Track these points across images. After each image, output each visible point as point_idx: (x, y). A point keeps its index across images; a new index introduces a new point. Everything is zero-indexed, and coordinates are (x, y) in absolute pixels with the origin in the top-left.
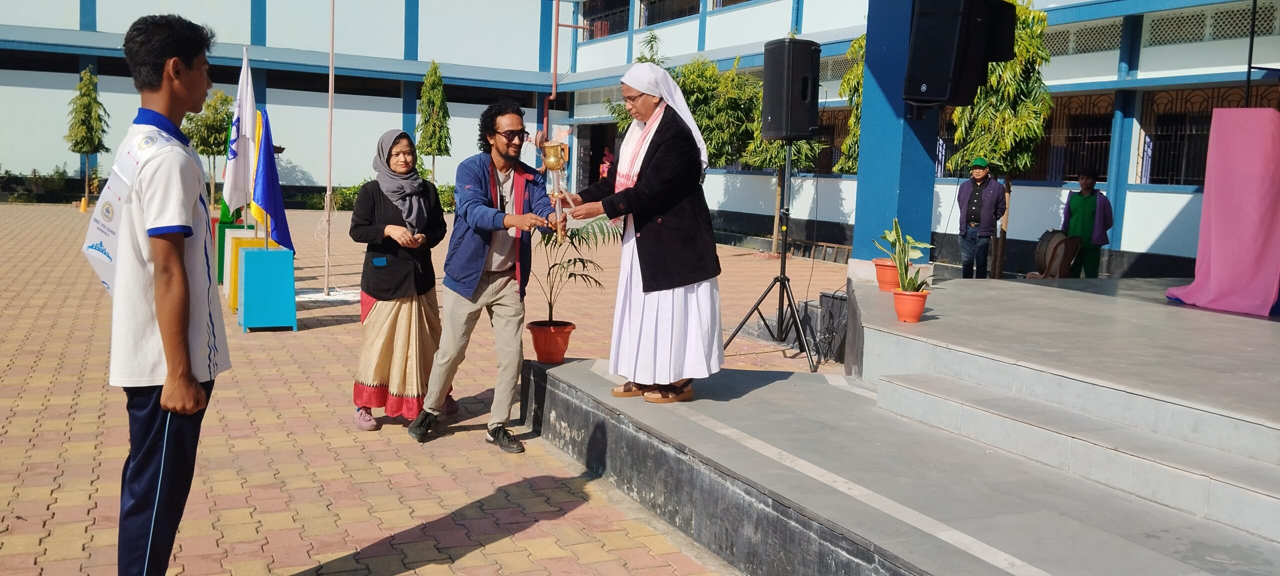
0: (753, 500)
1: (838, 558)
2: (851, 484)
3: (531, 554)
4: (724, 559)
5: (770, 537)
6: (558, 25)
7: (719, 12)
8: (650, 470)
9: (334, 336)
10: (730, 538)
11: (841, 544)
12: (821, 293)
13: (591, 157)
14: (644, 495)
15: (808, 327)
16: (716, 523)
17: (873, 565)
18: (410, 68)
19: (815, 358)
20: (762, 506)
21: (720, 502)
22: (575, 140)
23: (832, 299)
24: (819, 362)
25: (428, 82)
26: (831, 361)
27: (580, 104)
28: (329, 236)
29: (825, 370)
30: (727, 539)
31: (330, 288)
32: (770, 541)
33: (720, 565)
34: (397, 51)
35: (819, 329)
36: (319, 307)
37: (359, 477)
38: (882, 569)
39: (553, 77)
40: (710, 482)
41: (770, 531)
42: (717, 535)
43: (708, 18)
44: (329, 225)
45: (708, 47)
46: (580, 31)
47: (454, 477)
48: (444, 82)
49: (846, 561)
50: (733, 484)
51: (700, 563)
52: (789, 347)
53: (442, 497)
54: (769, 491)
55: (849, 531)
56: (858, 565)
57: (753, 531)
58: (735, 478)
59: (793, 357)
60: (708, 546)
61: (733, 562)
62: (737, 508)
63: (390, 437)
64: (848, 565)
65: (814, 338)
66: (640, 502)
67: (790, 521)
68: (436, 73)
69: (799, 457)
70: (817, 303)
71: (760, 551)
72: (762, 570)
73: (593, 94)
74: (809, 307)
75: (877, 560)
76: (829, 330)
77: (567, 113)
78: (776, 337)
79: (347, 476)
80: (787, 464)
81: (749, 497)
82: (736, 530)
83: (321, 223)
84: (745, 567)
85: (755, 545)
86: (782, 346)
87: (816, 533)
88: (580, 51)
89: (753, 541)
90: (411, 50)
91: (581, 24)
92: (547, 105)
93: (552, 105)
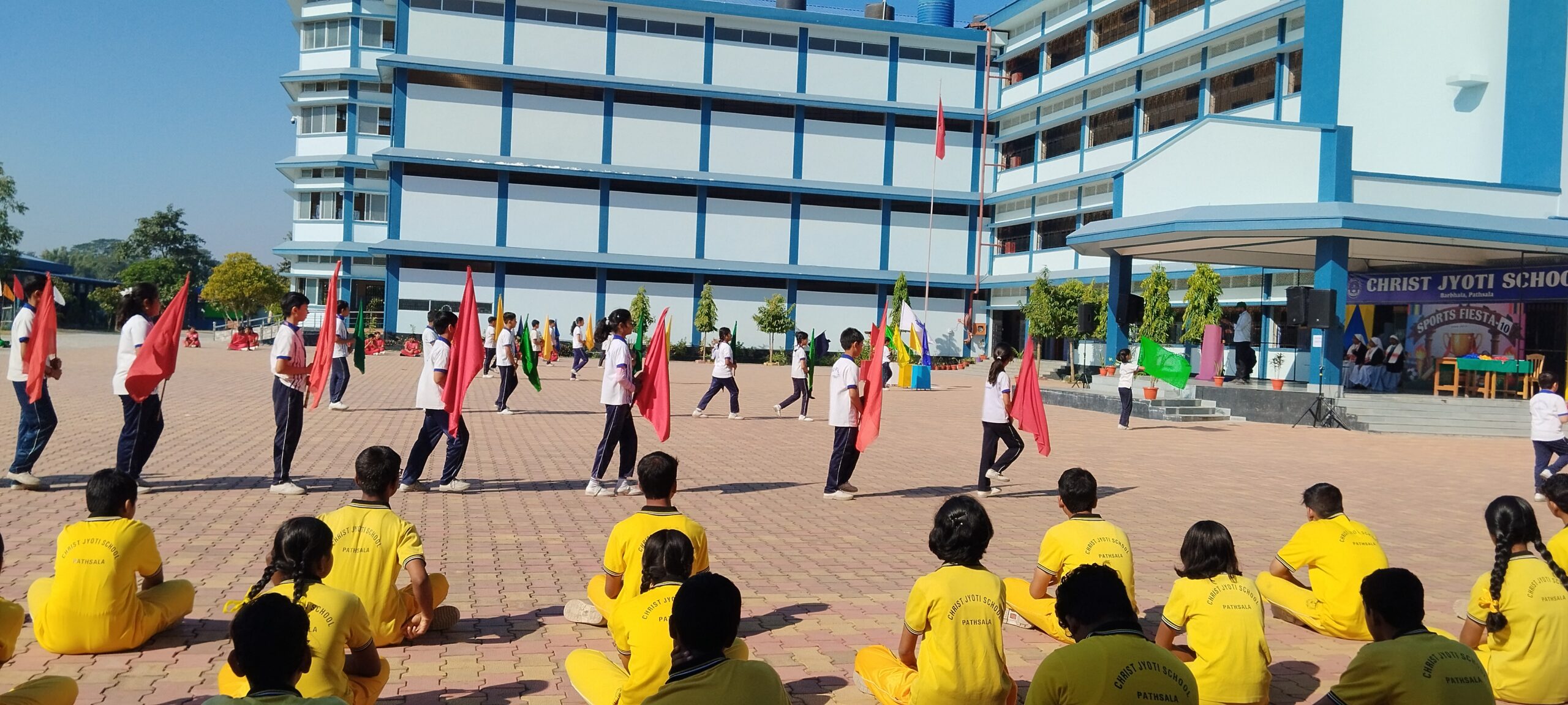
6: (981, 244)
13: (1002, 332)
18: (883, 276)
22: (991, 320)
27: (994, 296)
34: (876, 265)
39: (977, 278)
46: (996, 248)
48: (908, 284)
68: (902, 278)
73: (1005, 290)
77: (985, 302)
88: (996, 260)
90: (884, 264)
91: (996, 243)
92: (971, 298)
93: (976, 297)
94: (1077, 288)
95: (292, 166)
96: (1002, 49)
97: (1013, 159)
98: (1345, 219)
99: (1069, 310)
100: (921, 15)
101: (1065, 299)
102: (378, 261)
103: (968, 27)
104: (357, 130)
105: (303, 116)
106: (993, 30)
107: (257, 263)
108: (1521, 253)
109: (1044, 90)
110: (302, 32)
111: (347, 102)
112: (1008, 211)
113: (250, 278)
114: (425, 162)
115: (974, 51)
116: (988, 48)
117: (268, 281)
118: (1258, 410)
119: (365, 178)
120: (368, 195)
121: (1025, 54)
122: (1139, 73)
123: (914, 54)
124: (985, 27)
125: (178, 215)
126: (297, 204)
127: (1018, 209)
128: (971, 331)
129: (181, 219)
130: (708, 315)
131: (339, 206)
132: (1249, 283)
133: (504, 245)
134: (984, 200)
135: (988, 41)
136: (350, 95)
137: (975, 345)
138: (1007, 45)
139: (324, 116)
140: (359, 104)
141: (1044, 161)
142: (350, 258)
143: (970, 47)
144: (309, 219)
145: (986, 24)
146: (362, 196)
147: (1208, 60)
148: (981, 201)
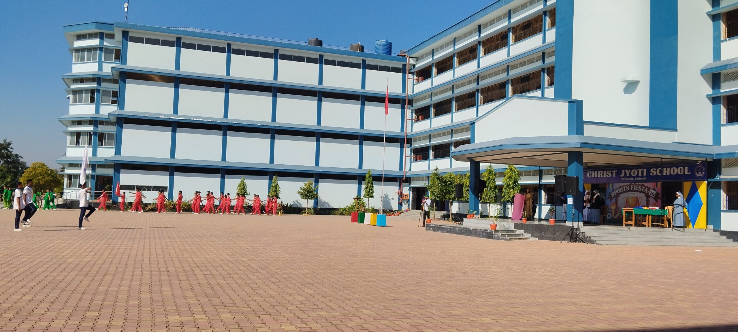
6: (406, 156)
13: (417, 198)
18: (360, 172)
22: (411, 192)
27: (412, 181)
34: (356, 166)
39: (404, 172)
43: (452, 159)
45: (453, 168)
46: (412, 158)
48: (372, 175)
68: (369, 173)
73: (417, 178)
77: (408, 184)
88: (413, 164)
90: (361, 166)
91: (412, 156)
92: (402, 181)
93: (404, 181)
94: (452, 177)
95: (65, 119)
96: (414, 66)
97: (420, 117)
98: (582, 143)
99: (448, 187)
100: (376, 50)
101: (446, 182)
102: (110, 166)
103: (398, 55)
104: (100, 102)
105: (73, 94)
106: (410, 57)
107: (47, 168)
108: (660, 159)
109: (434, 85)
110: (74, 54)
111: (96, 88)
112: (418, 141)
113: (43, 175)
114: (134, 117)
115: (401, 66)
116: (407, 65)
117: (52, 176)
118: (543, 234)
119: (104, 125)
120: (105, 134)
121: (424, 68)
122: (478, 77)
123: (373, 67)
124: (406, 55)
125: (9, 144)
126: (69, 138)
127: (423, 140)
128: (401, 198)
129: (10, 146)
130: (276, 191)
131: (90, 139)
132: (532, 174)
133: (174, 158)
135: (407, 62)
136: (97, 84)
137: (403, 204)
138: (417, 64)
139: (84, 95)
140: (101, 89)
141: (435, 118)
142: (95, 164)
143: (399, 65)
144: (75, 146)
145: (406, 54)
146: (102, 134)
147: (510, 71)
148: (406, 136)
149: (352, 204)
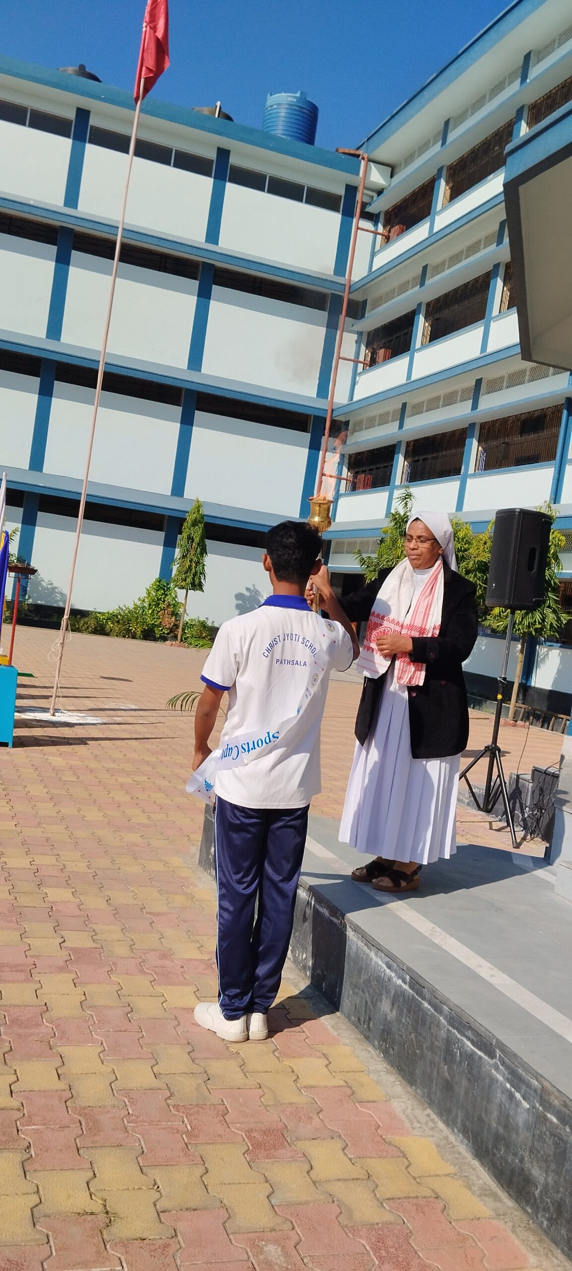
0: (393, 975)
1: (463, 1048)
2: (496, 971)
3: (166, 1001)
4: (362, 1033)
5: (404, 1016)
6: (323, 475)
7: (480, 475)
8: (305, 929)
9: (45, 757)
10: (368, 1012)
11: (467, 1033)
12: (533, 767)
14: (297, 955)
15: (518, 801)
16: (357, 994)
17: (494, 1060)
18: (175, 504)
19: (520, 834)
20: (400, 982)
21: (363, 972)
23: (544, 775)
24: (524, 839)
25: (190, 518)
26: (538, 839)
27: (336, 552)
28: (61, 658)
29: (529, 847)
30: (366, 1011)
31: (55, 709)
32: (404, 1020)
33: (355, 1038)
34: (164, 486)
35: (528, 804)
36: (41, 726)
37: (23, 900)
38: (502, 1065)
40: (357, 950)
41: (405, 1010)
42: (357, 1006)
43: (469, 480)
44: (63, 647)
45: (466, 508)
46: (343, 482)
47: (116, 911)
48: (206, 520)
49: (470, 1052)
50: (376, 955)
51: (335, 1034)
52: (498, 819)
53: (97, 931)
54: (408, 967)
55: (475, 1020)
56: (480, 1058)
57: (390, 1008)
58: (379, 948)
59: (499, 830)
60: (349, 1018)
61: (368, 1037)
62: (377, 981)
63: (65, 863)
64: (471, 1056)
65: (523, 813)
66: (294, 962)
67: (423, 1002)
68: (198, 511)
69: (451, 935)
70: (529, 777)
71: (394, 1030)
72: (393, 1050)
73: (349, 544)
74: (521, 780)
75: (498, 1055)
76: (538, 806)
78: (482, 807)
79: (12, 897)
80: (436, 941)
81: (389, 971)
82: (374, 1005)
83: (55, 645)
84: (379, 1045)
85: (390, 1022)
86: (489, 818)
87: (445, 1018)
88: (343, 500)
89: (388, 1018)
90: (178, 487)
91: (344, 475)
96: (380, 192)
97: (381, 352)
103: (335, 149)
106: (370, 160)
109: (437, 232)
112: (367, 427)
115: (341, 191)
116: (360, 189)
121: (412, 194)
123: (252, 180)
124: (358, 155)
127: (380, 423)
134: (333, 411)
135: (361, 174)
138: (389, 185)
141: (425, 347)
143: (335, 183)
145: (361, 150)
148: (329, 412)
149: (139, 603)
